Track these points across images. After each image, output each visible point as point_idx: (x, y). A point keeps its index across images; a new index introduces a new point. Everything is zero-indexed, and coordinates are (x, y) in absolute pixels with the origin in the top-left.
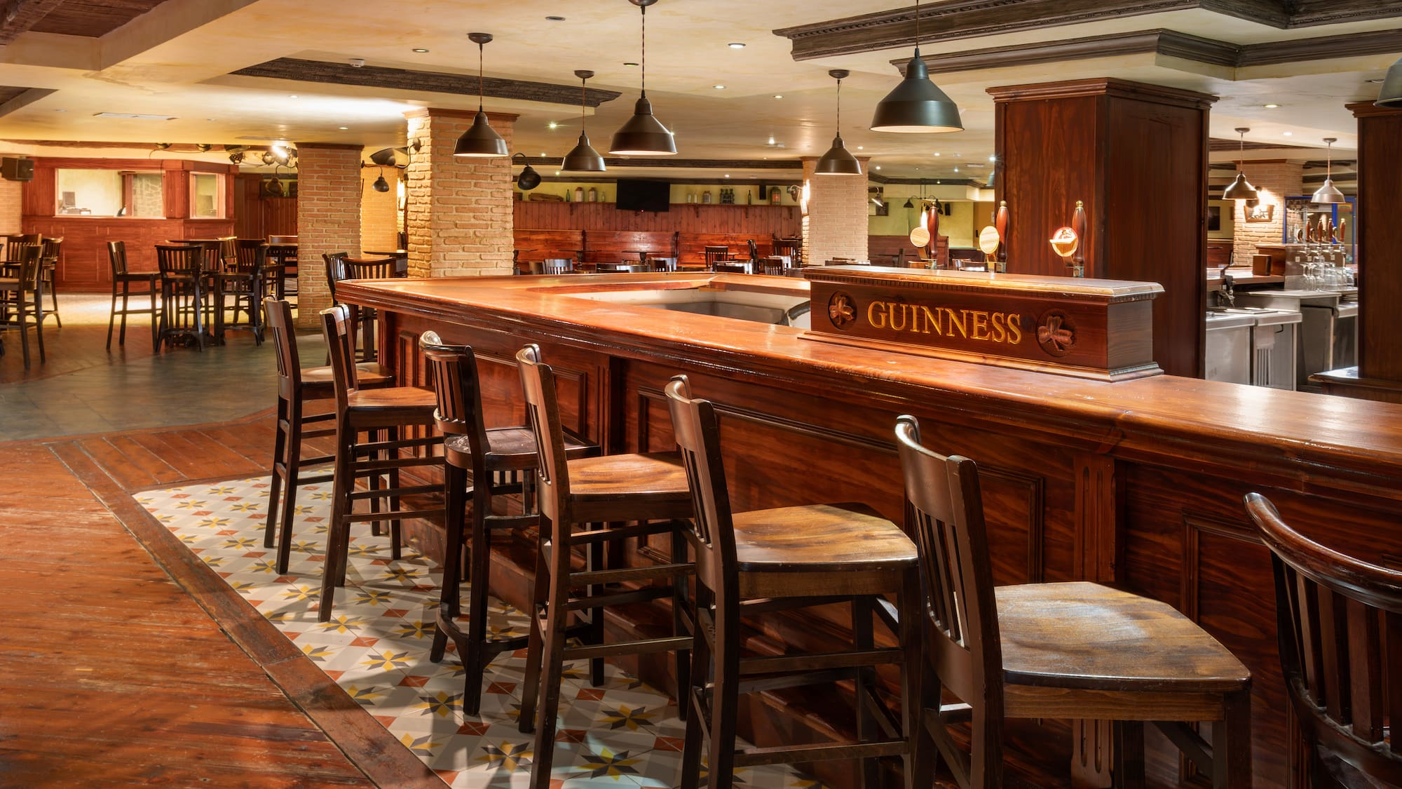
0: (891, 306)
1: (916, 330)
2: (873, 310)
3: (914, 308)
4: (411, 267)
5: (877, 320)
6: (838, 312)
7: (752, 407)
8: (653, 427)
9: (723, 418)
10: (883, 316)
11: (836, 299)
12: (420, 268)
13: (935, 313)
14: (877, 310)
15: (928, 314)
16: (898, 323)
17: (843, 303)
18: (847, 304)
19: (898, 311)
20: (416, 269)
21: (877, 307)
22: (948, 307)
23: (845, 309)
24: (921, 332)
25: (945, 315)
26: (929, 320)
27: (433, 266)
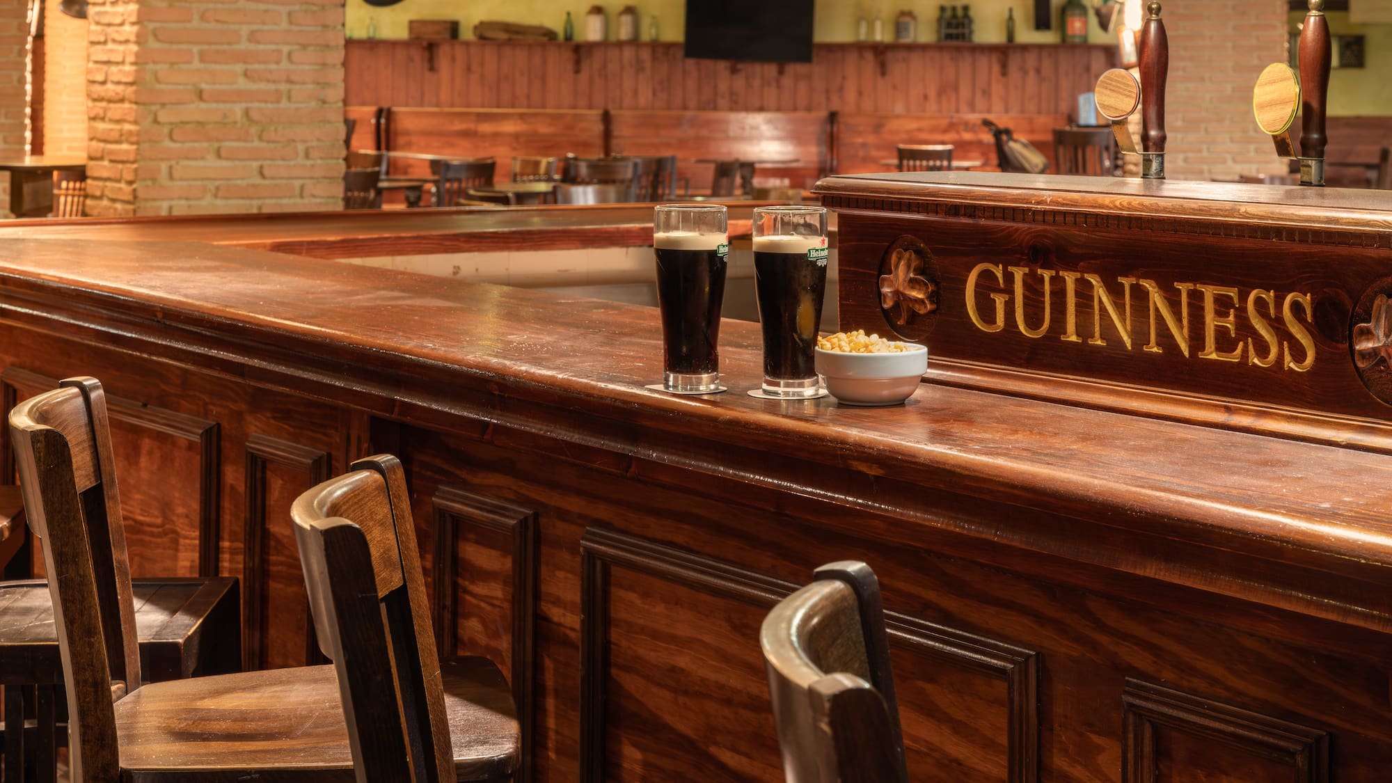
0: (1019, 274)
1: (1074, 338)
2: (977, 285)
3: (1070, 279)
4: (94, 197)
5: (987, 311)
6: (897, 293)
7: (680, 539)
8: (466, 591)
9: (616, 571)
10: (1000, 301)
11: (894, 257)
12: (114, 200)
13: (1115, 291)
14: (987, 285)
15: (1100, 292)
16: (1034, 320)
17: (909, 267)
18: (919, 271)
19: (1033, 286)
20: (105, 202)
21: (986, 276)
22: (1146, 276)
23: (913, 283)
24: (1085, 342)
25: (1140, 295)
26: (1103, 309)
27: (141, 194)
